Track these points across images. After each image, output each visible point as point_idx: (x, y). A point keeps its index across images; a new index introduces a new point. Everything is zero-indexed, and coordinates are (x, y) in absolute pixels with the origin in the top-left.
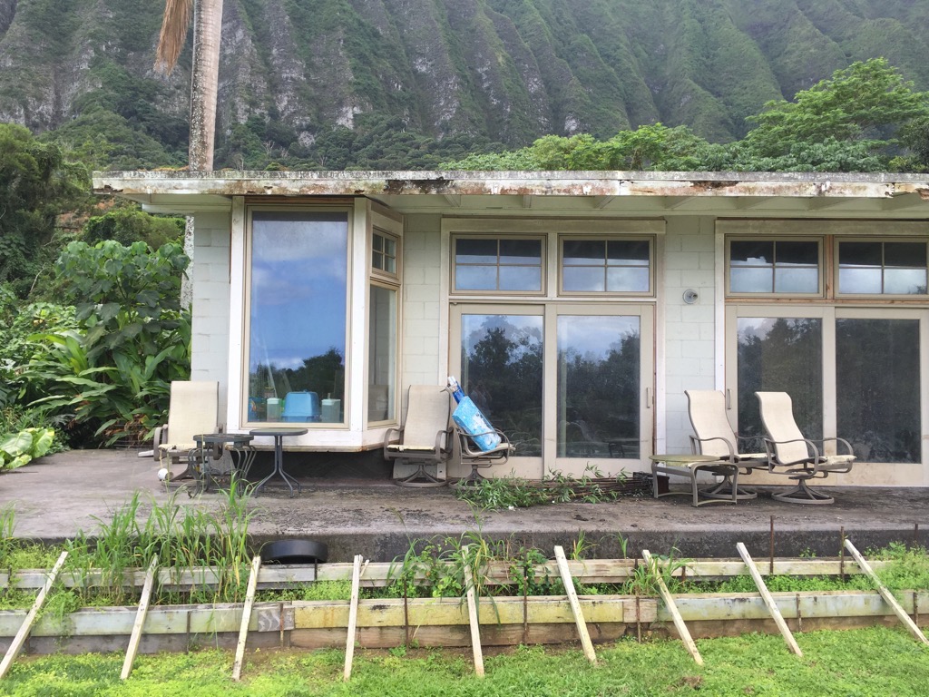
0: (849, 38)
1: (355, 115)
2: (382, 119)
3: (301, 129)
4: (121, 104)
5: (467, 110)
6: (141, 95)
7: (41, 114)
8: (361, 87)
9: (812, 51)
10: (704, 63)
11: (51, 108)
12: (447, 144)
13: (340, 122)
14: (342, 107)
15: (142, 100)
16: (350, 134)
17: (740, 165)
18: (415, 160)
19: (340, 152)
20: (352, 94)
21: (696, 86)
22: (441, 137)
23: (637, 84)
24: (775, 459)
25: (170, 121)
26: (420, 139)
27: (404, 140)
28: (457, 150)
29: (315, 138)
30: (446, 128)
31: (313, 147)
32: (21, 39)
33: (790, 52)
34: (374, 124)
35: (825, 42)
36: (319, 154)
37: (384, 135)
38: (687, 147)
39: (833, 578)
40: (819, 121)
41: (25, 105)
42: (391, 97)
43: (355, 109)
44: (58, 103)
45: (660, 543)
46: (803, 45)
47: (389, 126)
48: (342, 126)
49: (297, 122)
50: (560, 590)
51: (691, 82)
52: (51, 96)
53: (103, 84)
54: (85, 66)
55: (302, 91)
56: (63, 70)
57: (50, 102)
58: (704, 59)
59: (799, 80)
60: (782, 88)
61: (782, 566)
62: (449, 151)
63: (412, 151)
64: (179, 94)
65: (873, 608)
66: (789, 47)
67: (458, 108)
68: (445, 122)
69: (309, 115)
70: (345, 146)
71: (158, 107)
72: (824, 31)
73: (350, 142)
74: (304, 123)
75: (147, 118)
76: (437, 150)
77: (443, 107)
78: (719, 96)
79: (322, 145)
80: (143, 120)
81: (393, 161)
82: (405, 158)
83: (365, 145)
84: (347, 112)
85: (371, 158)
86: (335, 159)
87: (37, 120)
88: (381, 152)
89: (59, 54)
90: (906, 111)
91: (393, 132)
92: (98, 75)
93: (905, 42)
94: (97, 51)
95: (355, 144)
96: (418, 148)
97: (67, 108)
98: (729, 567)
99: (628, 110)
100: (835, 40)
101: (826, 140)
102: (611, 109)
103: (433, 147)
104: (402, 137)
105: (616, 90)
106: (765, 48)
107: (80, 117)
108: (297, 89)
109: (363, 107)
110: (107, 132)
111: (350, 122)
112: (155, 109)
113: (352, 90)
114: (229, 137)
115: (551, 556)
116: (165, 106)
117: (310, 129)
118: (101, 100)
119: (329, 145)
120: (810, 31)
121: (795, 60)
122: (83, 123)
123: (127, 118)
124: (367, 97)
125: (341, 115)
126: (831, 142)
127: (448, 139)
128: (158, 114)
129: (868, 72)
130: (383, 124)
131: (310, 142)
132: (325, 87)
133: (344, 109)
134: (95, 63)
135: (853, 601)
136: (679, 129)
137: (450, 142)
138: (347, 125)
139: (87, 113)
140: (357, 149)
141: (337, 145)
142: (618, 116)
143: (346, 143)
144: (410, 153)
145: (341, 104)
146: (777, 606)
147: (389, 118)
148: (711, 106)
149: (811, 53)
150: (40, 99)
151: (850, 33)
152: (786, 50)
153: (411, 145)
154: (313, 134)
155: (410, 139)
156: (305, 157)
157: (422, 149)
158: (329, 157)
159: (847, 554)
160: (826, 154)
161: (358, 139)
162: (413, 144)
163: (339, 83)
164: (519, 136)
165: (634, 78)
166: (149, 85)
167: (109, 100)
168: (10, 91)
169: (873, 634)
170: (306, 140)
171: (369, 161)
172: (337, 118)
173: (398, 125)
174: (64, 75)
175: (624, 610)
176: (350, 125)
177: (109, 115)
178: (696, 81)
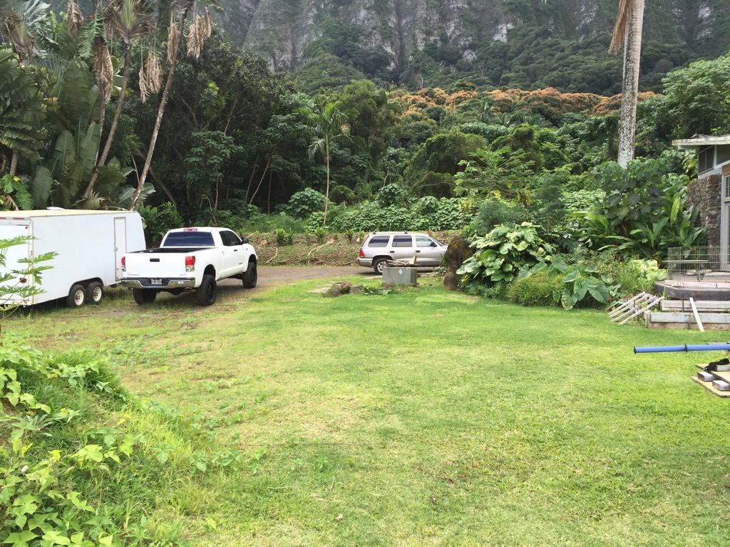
1: (508, 31)
2: (531, 30)
3: (465, 48)
4: (336, 47)
5: (606, 12)
6: (349, 38)
7: (283, 61)
8: (513, 6)
11: (289, 56)
12: (588, 45)
13: (496, 38)
14: (498, 25)
15: (350, 42)
16: (504, 47)
18: (561, 62)
19: (497, 62)
20: (505, 13)
22: (582, 39)
25: (369, 55)
26: (564, 43)
27: (550, 46)
28: (599, 49)
29: (476, 54)
30: (586, 30)
31: (475, 62)
32: (269, 8)
34: (524, 36)
36: (480, 66)
37: (533, 45)
41: (273, 56)
42: (538, 10)
43: (509, 25)
44: (294, 52)
47: (538, 35)
48: (498, 41)
49: (462, 43)
52: (289, 47)
53: (323, 33)
54: (311, 22)
55: (466, 17)
56: (296, 27)
57: (289, 52)
62: (591, 50)
63: (558, 55)
64: (375, 34)
67: (598, 12)
68: (586, 25)
69: (471, 35)
70: (501, 58)
71: (360, 46)
73: (506, 53)
74: (467, 43)
75: (353, 55)
76: (580, 51)
77: (584, 12)
79: (482, 59)
80: (351, 57)
81: (542, 65)
82: (553, 61)
83: (517, 55)
84: (502, 28)
85: (522, 65)
86: (493, 69)
87: (282, 66)
88: (531, 59)
89: (293, 15)
91: (541, 41)
92: (320, 27)
94: (318, 9)
95: (509, 54)
96: (563, 51)
97: (300, 54)
103: (576, 49)
104: (549, 43)
107: (309, 60)
108: (462, 16)
109: (515, 23)
110: (329, 70)
111: (505, 36)
112: (359, 48)
113: (506, 9)
114: (411, 62)
116: (366, 44)
117: (472, 47)
118: (322, 46)
119: (488, 58)
122: (312, 64)
123: (340, 57)
124: (519, 14)
125: (497, 31)
127: (589, 40)
128: (361, 51)
130: (532, 35)
131: (472, 57)
132: (483, 10)
133: (500, 27)
134: (318, 18)
137: (591, 42)
138: (501, 40)
139: (313, 57)
140: (511, 58)
141: (494, 57)
143: (501, 55)
145: (497, 22)
147: (537, 29)
150: (283, 50)
153: (556, 50)
154: (474, 51)
155: (556, 45)
156: (469, 70)
157: (567, 52)
158: (488, 69)
161: (511, 50)
162: (558, 48)
163: (495, 6)
164: (654, 29)
166: (354, 29)
167: (328, 45)
168: (263, 47)
170: (469, 56)
171: (522, 67)
172: (493, 35)
173: (545, 34)
174: (297, 30)
176: (504, 39)
177: (328, 56)
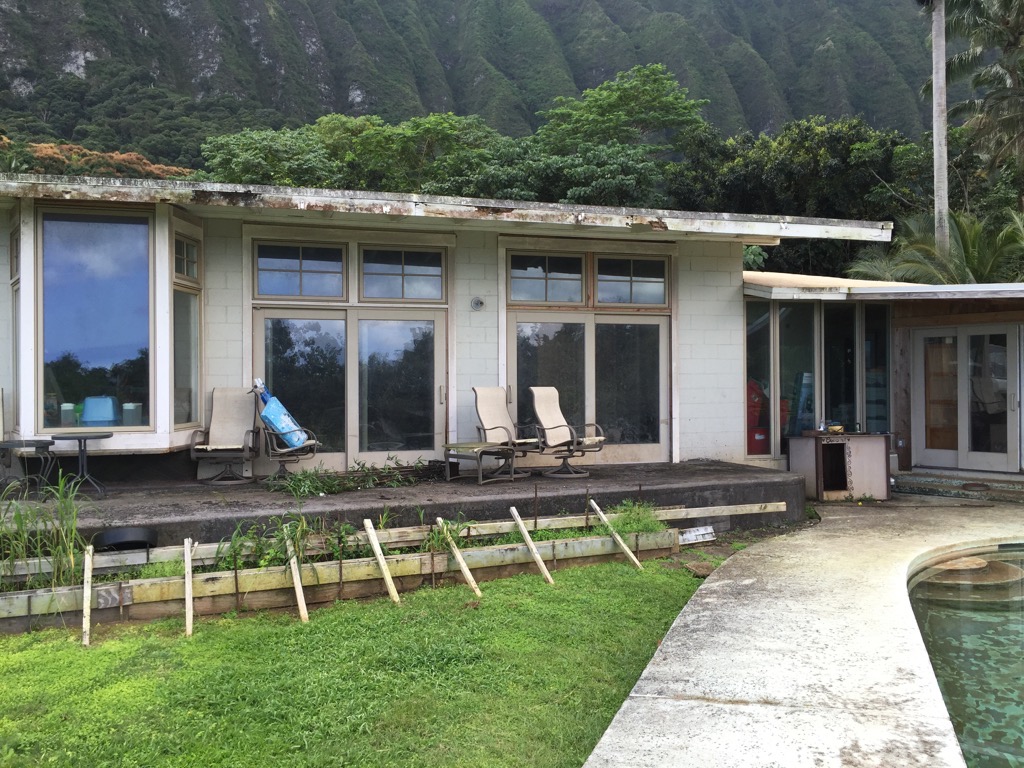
0: (638, 30)
1: (88, 62)
2: (124, 70)
3: (14, 74)
5: (233, 67)
8: (94, 28)
9: (603, 39)
10: (497, 41)
12: (208, 107)
13: (68, 69)
14: (70, 50)
16: (81, 84)
17: (531, 162)
18: (167, 123)
19: (67, 106)
20: (83, 36)
21: (489, 66)
22: (200, 97)
23: (427, 57)
24: (544, 443)
26: (173, 98)
27: (153, 97)
28: (222, 114)
29: (34, 87)
30: (206, 86)
31: (31, 98)
33: (583, 39)
34: (113, 75)
35: (616, 31)
36: (39, 107)
37: (126, 90)
38: (480, 138)
39: (581, 529)
40: (604, 122)
42: (135, 44)
43: (88, 54)
45: (449, 512)
46: (595, 32)
47: (133, 79)
48: (71, 74)
49: (9, 66)
50: (370, 553)
51: (485, 61)
55: (15, 27)
58: (498, 36)
59: (591, 69)
60: (574, 76)
61: (543, 523)
62: (211, 115)
63: (164, 112)
65: (608, 548)
66: (582, 32)
67: (221, 65)
68: (204, 79)
69: (26, 57)
70: (75, 100)
72: (615, 20)
73: (82, 95)
74: (18, 67)
76: (195, 113)
77: (201, 61)
78: (513, 78)
79: (43, 96)
81: (140, 122)
82: (157, 119)
83: (101, 100)
84: (77, 57)
85: (110, 116)
86: (62, 115)
88: (124, 110)
90: (681, 119)
91: (138, 87)
93: (688, 39)
95: (89, 97)
96: (171, 108)
98: (505, 526)
99: (419, 84)
100: (625, 30)
101: (610, 143)
102: (400, 82)
103: (190, 109)
104: (150, 93)
105: (405, 61)
106: (558, 31)
108: (8, 24)
109: (97, 53)
111: (81, 70)
113: (84, 29)
115: (362, 528)
117: (27, 75)
119: (53, 97)
120: (600, 18)
121: (587, 47)
124: (104, 42)
125: (69, 60)
126: (613, 145)
127: (209, 100)
129: (648, 76)
130: (125, 76)
131: (27, 91)
132: (46, 23)
133: (73, 54)
135: (594, 544)
136: (471, 118)
137: (211, 104)
138: (77, 73)
140: (92, 104)
141: (65, 97)
142: (408, 90)
143: (76, 95)
144: (161, 113)
145: (69, 46)
146: (538, 552)
147: (133, 69)
148: (504, 89)
149: (602, 42)
151: (639, 24)
152: (579, 35)
153: (162, 104)
154: (31, 81)
155: (162, 97)
156: (20, 110)
157: (177, 110)
158: (54, 112)
159: (592, 510)
160: (609, 156)
161: (92, 91)
162: (166, 103)
163: (65, 21)
164: (296, 103)
165: (424, 50)
169: (605, 568)
170: (22, 88)
171: (107, 119)
172: (63, 63)
173: (145, 79)
175: (422, 564)
176: (81, 73)
178: (489, 60)
